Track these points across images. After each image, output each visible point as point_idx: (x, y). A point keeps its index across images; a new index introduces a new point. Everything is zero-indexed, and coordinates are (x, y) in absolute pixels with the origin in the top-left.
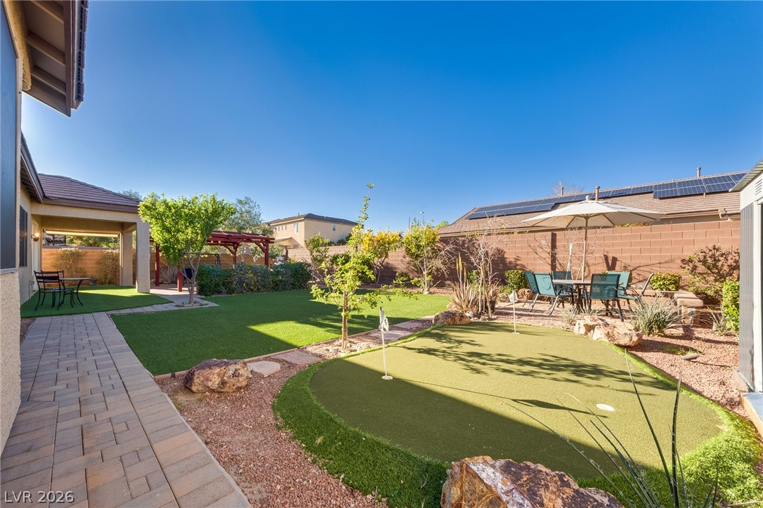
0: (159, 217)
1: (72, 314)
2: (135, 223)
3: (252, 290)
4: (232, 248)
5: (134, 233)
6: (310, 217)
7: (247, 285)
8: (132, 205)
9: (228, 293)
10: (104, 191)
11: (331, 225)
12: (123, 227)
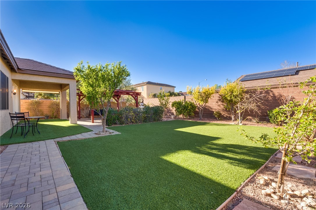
0: (87, 77)
1: (32, 142)
2: (68, 85)
3: (133, 122)
4: (116, 98)
5: (68, 91)
6: (149, 83)
7: (130, 119)
8: (67, 74)
9: (120, 124)
10: (51, 66)
11: (159, 87)
12: (62, 87)
